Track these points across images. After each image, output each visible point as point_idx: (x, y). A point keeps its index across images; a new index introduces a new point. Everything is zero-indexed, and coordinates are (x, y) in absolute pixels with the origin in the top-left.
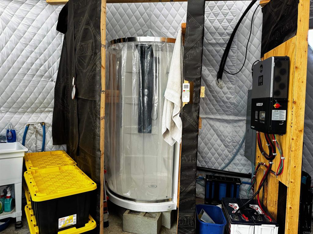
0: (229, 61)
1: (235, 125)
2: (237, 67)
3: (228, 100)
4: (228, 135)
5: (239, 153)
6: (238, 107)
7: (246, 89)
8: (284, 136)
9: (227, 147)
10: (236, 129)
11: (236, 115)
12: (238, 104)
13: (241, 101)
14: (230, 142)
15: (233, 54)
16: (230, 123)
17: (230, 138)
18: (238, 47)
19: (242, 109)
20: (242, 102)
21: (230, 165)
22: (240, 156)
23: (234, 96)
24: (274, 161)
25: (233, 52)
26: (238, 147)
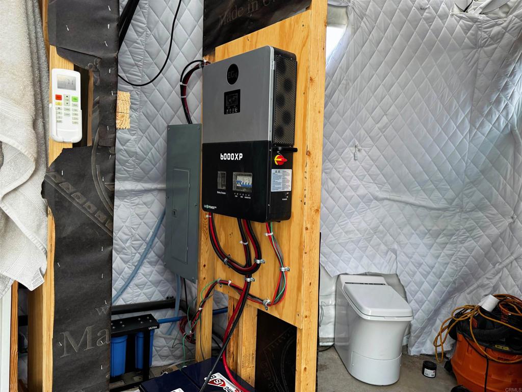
0: (126, 51)
1: (137, 201)
2: (144, 69)
3: (122, 145)
4: (123, 224)
5: (145, 261)
6: (144, 161)
7: (163, 124)
8: (284, 223)
9: (120, 252)
10: (137, 209)
11: (138, 179)
12: (145, 157)
13: (151, 149)
14: (127, 240)
15: (137, 37)
16: (125, 197)
17: (128, 232)
18: (148, 22)
19: (153, 166)
20: (153, 150)
21: (129, 290)
22: (149, 266)
23: (135, 137)
24: (256, 276)
25: (136, 31)
26: (145, 247)
